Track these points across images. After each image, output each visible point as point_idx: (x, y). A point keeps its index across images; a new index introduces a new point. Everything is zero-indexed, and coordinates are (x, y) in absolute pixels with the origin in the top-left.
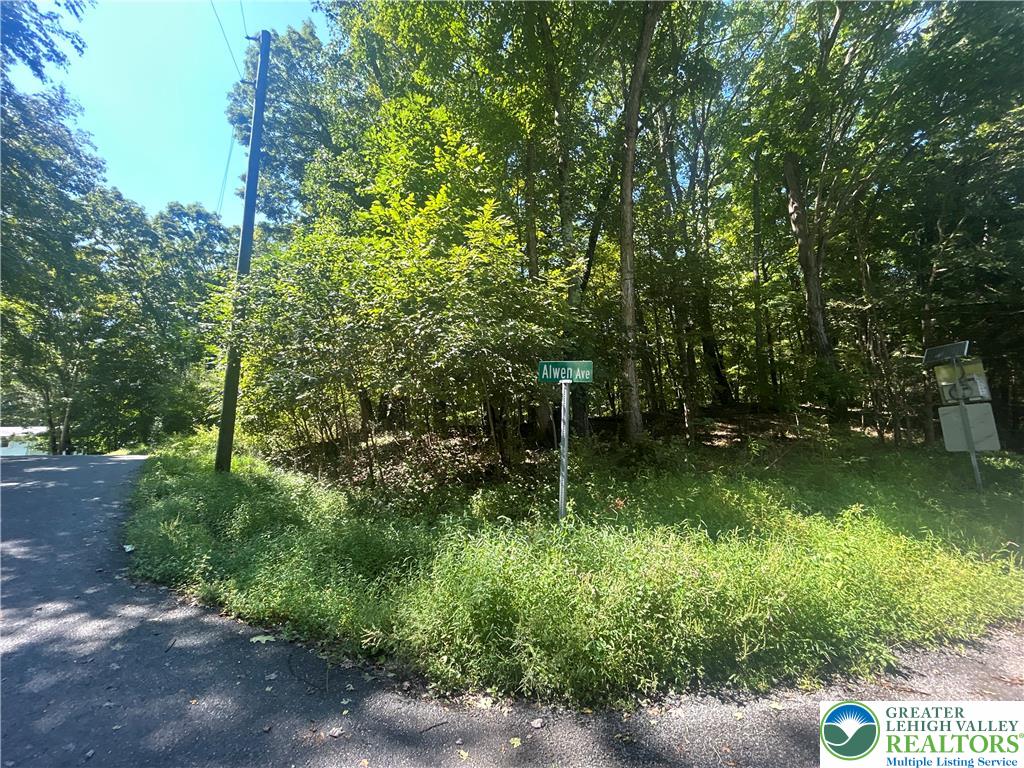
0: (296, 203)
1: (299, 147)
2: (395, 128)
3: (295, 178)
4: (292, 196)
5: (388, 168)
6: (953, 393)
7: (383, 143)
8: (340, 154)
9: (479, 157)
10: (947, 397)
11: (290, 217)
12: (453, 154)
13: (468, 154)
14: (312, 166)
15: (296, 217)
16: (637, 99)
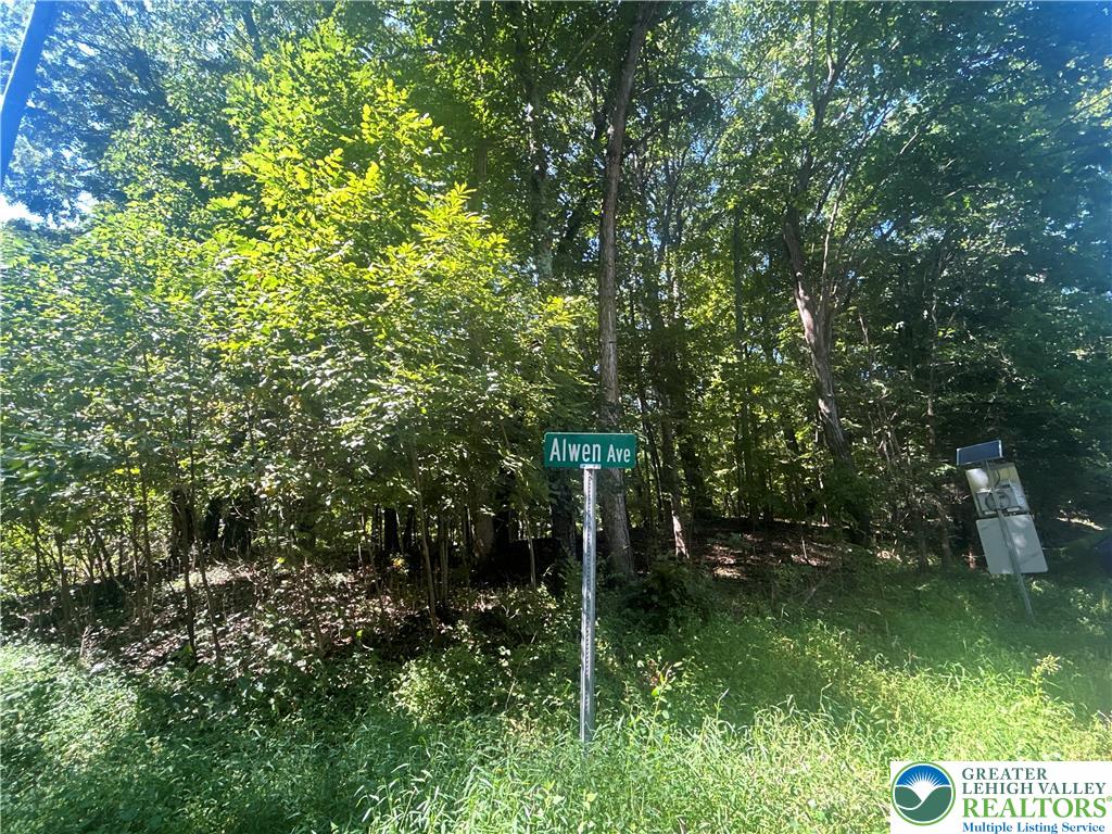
0: (85, 196)
1: (103, 114)
2: (291, 73)
3: (89, 157)
4: (80, 184)
5: (277, 128)
6: (990, 502)
7: (265, 100)
8: (178, 126)
9: (434, 131)
10: (984, 508)
11: (72, 216)
12: (392, 120)
13: (415, 125)
14: (124, 135)
15: (83, 218)
16: (621, 118)
